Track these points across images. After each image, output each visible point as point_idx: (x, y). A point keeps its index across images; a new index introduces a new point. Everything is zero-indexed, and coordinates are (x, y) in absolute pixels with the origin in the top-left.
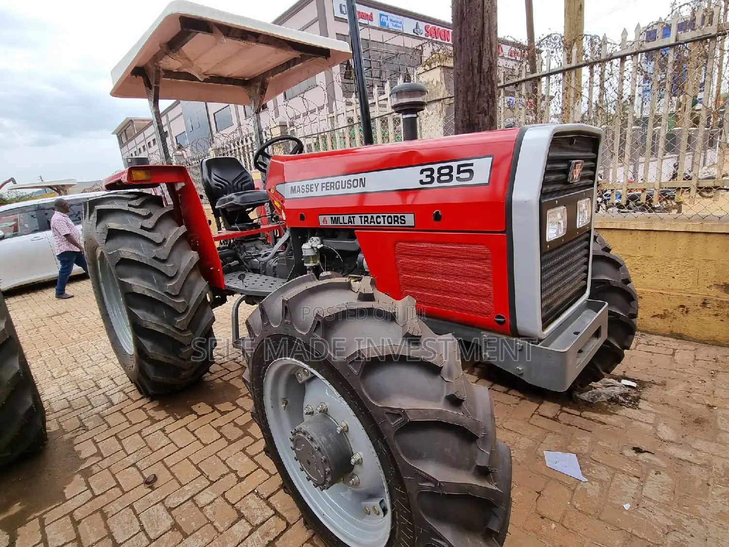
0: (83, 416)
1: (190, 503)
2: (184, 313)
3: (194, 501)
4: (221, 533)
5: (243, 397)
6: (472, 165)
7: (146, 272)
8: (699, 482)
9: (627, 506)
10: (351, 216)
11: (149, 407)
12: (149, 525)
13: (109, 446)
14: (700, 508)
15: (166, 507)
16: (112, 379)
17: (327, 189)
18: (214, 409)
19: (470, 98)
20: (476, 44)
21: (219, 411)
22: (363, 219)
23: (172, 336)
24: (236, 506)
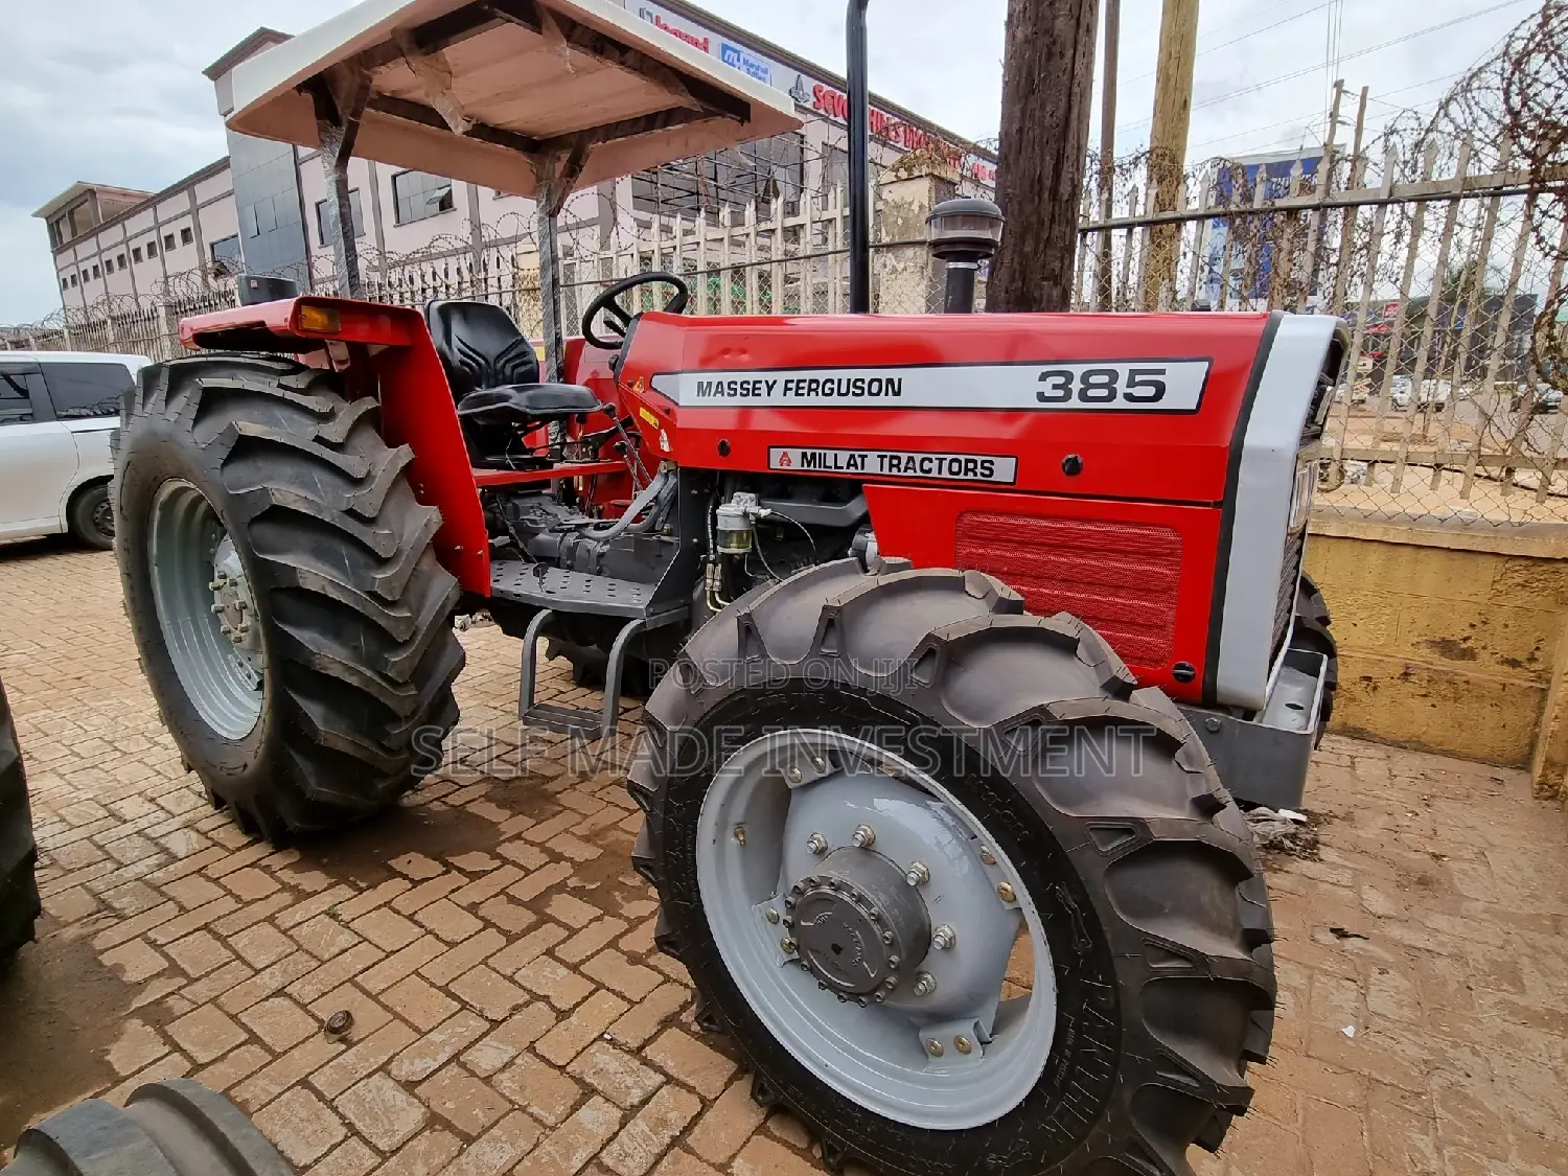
0: (99, 886)
1: (454, 1069)
2: (406, 644)
3: (463, 1066)
4: (553, 1129)
5: (510, 840)
6: (1162, 372)
7: (327, 542)
8: (1452, 987)
9: (1350, 1031)
10: (857, 453)
11: (277, 861)
12: (368, 1121)
13: (197, 952)
14: (1467, 1027)
15: (399, 1082)
16: (152, 800)
17: (797, 394)
18: (449, 867)
19: (1028, 249)
20: (1052, 142)
21: (460, 870)
22: (886, 461)
23: (375, 695)
24: (569, 1069)
